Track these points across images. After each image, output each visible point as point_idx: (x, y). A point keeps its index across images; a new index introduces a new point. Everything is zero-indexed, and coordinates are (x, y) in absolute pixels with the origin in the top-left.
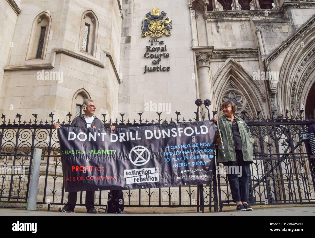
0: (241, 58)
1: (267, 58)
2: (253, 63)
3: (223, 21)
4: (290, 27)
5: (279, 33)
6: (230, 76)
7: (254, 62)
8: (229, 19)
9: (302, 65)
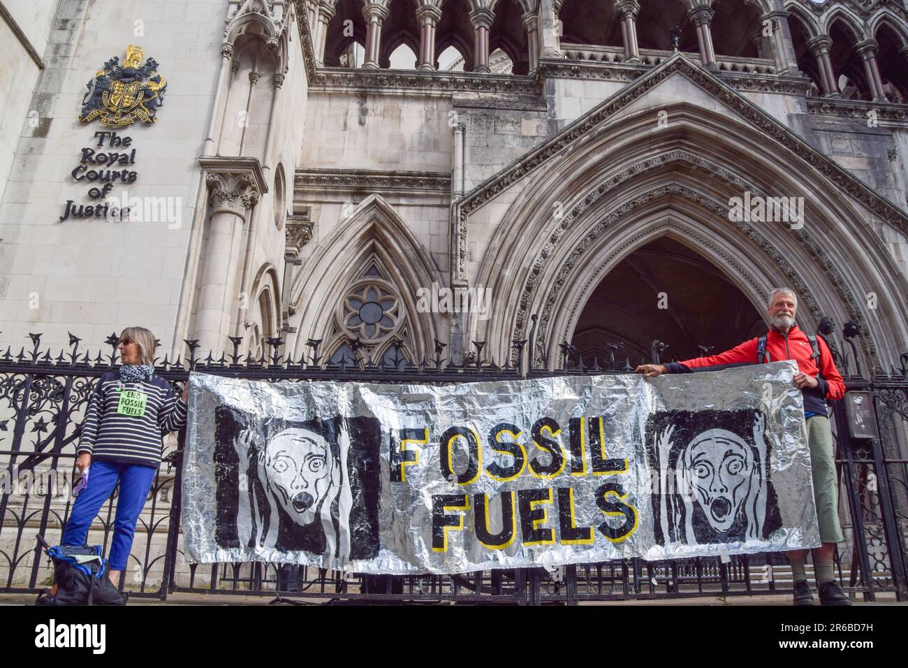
0: (404, 196)
1: (461, 202)
2: (434, 212)
3: (382, 96)
4: (545, 125)
5: (510, 137)
6: (371, 242)
7: (436, 209)
8: (398, 91)
9: (564, 226)
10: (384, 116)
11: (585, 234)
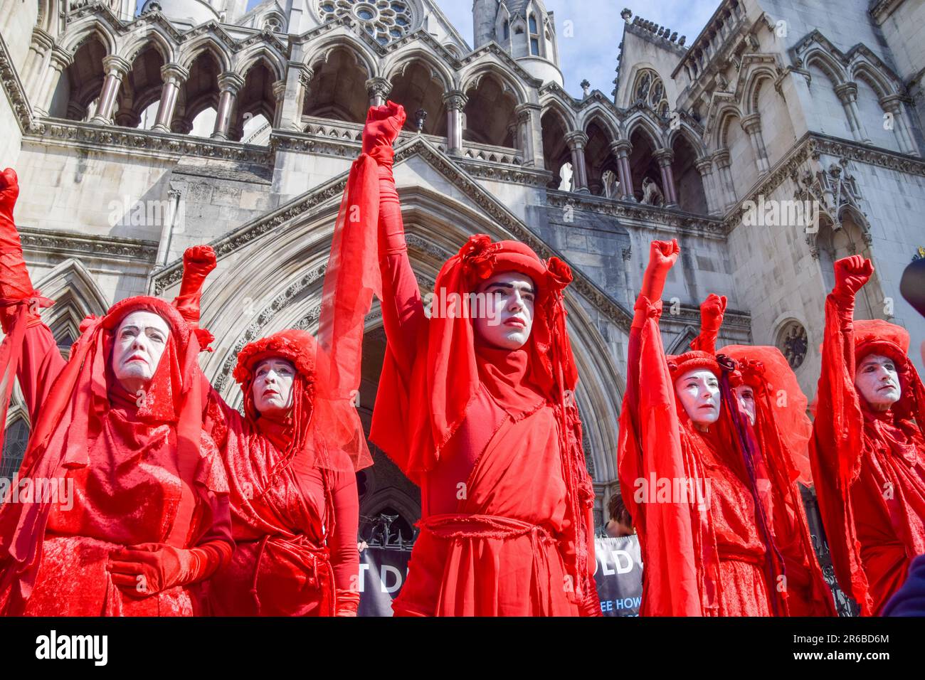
0: (106, 262)
1: (159, 273)
3: (104, 154)
4: (266, 199)
5: (227, 209)
8: (122, 150)
9: (274, 306)
10: (103, 176)
11: (302, 315)
